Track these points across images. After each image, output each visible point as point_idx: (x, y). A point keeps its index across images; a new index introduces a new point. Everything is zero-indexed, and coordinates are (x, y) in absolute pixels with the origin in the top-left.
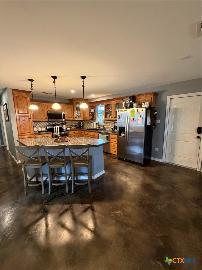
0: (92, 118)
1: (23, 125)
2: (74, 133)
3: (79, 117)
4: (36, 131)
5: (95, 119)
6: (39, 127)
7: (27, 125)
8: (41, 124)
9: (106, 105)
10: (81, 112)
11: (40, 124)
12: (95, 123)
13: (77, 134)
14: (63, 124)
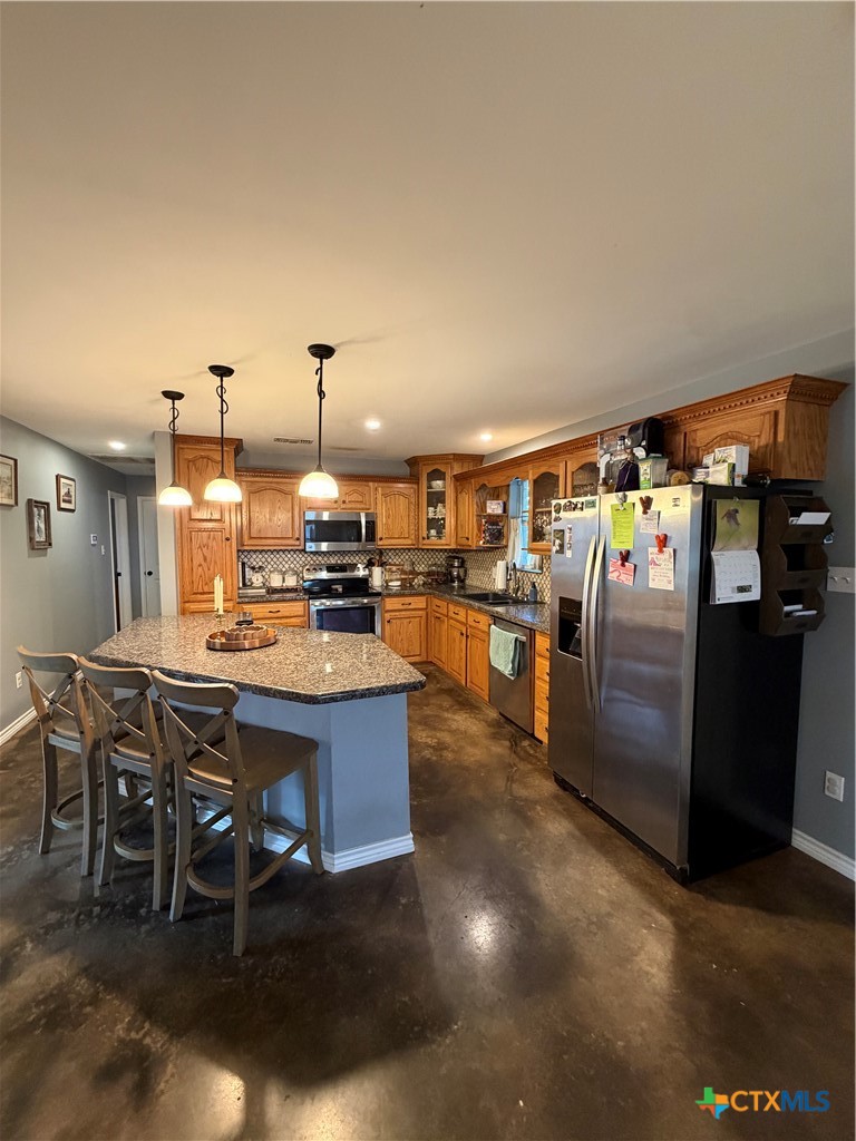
0: (488, 542)
1: (203, 563)
2: (405, 607)
3: (440, 538)
4: (258, 588)
5: (506, 547)
6: (275, 570)
7: (215, 562)
8: (286, 559)
9: (535, 477)
10: (448, 515)
11: (281, 560)
12: (501, 565)
13: (420, 612)
14: (370, 564)
